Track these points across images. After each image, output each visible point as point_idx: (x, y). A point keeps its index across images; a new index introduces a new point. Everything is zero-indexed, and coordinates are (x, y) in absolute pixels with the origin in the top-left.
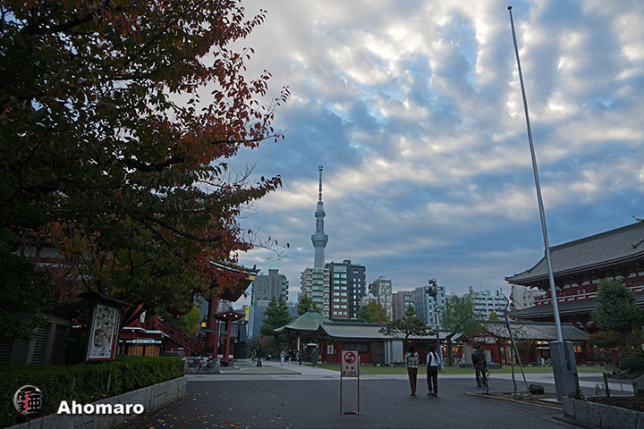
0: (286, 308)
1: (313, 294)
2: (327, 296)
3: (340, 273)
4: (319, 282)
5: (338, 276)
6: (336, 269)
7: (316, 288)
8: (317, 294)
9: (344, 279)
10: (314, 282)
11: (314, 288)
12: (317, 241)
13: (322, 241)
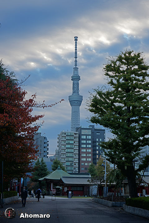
0: (45, 166)
1: (66, 151)
2: (77, 152)
3: (86, 135)
4: (71, 142)
5: (84, 137)
6: (83, 132)
7: (69, 146)
8: (69, 150)
9: (89, 140)
10: (67, 142)
11: (67, 146)
12: (73, 101)
13: (78, 101)
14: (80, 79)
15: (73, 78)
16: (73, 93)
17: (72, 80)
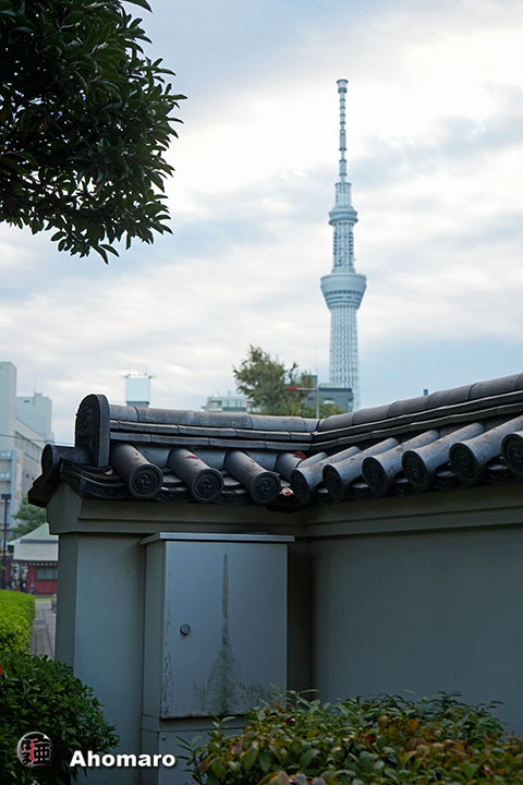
12: (335, 292)
13: (350, 292)
14: (356, 221)
15: (336, 217)
16: (336, 266)
17: (331, 223)
